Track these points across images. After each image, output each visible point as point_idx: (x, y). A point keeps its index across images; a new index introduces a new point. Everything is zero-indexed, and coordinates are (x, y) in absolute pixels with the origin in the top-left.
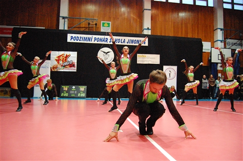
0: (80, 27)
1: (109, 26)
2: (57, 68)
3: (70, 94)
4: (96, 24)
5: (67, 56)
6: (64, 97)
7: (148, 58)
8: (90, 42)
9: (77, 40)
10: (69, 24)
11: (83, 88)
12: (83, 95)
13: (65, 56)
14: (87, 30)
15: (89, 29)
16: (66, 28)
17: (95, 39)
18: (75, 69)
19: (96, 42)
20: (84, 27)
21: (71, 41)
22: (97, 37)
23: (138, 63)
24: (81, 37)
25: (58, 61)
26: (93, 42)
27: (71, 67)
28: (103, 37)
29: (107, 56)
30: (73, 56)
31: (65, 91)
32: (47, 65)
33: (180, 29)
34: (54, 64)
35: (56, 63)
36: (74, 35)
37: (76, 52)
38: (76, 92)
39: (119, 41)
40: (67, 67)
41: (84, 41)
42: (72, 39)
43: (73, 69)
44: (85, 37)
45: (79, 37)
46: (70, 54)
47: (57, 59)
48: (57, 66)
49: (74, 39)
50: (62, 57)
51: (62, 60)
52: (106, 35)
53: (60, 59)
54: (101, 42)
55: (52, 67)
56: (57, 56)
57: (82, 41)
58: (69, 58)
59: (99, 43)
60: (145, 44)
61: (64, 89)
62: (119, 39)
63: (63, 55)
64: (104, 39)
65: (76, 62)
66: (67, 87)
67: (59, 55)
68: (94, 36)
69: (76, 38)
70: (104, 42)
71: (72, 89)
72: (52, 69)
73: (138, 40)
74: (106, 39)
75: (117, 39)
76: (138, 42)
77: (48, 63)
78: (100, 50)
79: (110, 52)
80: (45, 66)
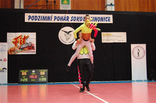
0: (38, 6)
1: (68, 4)
2: (14, 50)
3: (29, 79)
4: (55, 2)
5: (25, 38)
6: (23, 83)
7: (114, 36)
8: (50, 22)
9: (35, 20)
10: (25, 3)
11: (43, 72)
12: (45, 79)
13: (23, 37)
14: (46, 9)
15: (47, 8)
16: (22, 7)
17: (55, 18)
18: (34, 52)
19: (56, 21)
20: (42, 6)
21: (29, 21)
22: (57, 15)
23: (103, 42)
25: (15, 43)
26: (53, 21)
27: (29, 49)
28: (63, 15)
29: (68, 36)
30: (32, 38)
32: (4, 48)
33: (146, 4)
34: (11, 47)
35: (13, 45)
36: (32, 15)
37: (35, 33)
38: (36, 77)
39: (81, 20)
40: (25, 49)
41: (43, 20)
42: (30, 18)
43: (33, 52)
44: (44, 17)
45: (38, 17)
46: (29, 35)
47: (14, 41)
48: (14, 48)
49: (33, 19)
50: (19, 38)
51: (20, 42)
52: (67, 13)
53: (18, 41)
54: (62, 21)
55: (9, 50)
56: (14, 38)
57: (41, 20)
58: (27, 40)
59: (59, 22)
60: (109, 21)
61: (23, 74)
62: (81, 17)
63: (21, 37)
64: (65, 17)
65: (36, 44)
66: (26, 71)
67: (16, 37)
68: (54, 15)
69: (35, 17)
70: (65, 21)
71: (32, 74)
72: (9, 52)
73: (101, 17)
74: (67, 17)
75: (79, 17)
76: (102, 19)
77: (5, 46)
78: (61, 30)
79: (72, 31)
80: (2, 49)
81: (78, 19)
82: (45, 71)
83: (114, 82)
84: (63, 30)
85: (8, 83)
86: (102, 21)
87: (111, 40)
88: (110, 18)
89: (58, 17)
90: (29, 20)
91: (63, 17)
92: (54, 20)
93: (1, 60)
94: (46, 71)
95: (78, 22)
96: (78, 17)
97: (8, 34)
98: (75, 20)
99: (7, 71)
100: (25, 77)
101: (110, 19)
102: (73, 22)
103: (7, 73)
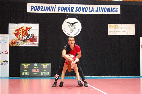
2: (16, 42)
3: (31, 73)
5: (27, 29)
6: (24, 77)
7: (121, 28)
8: (53, 12)
9: (38, 10)
11: (46, 66)
12: (47, 73)
13: (25, 29)
17: (59, 8)
18: (37, 44)
19: (60, 12)
21: (31, 12)
22: (61, 5)
23: (109, 34)
24: (42, 7)
25: (17, 34)
26: (56, 12)
27: (31, 41)
28: (67, 5)
29: (73, 27)
30: (34, 29)
31: (26, 69)
32: (5, 40)
34: (13, 38)
35: (15, 37)
36: (34, 5)
37: (38, 25)
38: (38, 70)
39: (86, 10)
40: (27, 41)
41: (46, 11)
42: (33, 9)
43: (35, 44)
44: (47, 7)
45: (41, 7)
46: (31, 27)
47: (16, 33)
48: (16, 40)
49: (35, 9)
50: (21, 30)
51: (21, 33)
52: (71, 4)
53: (20, 32)
54: (66, 11)
55: (10, 41)
56: (16, 29)
57: (44, 11)
58: (29, 32)
59: (63, 12)
60: (116, 12)
61: (25, 67)
62: (86, 8)
63: (23, 28)
64: (69, 7)
65: (38, 35)
66: (28, 64)
67: (18, 29)
68: (58, 5)
69: (37, 8)
70: (70, 11)
71: (34, 67)
72: (10, 44)
73: (108, 8)
74: (72, 7)
75: (85, 7)
76: (109, 10)
77: (6, 37)
78: (65, 21)
79: (76, 23)
80: (3, 40)
81: (83, 10)
82: (47, 64)
83: (121, 78)
84: (67, 21)
85: (9, 76)
86: (109, 12)
87: (118, 33)
88: (117, 8)
89: (62, 7)
90: (31, 10)
91: (67, 7)
92: (58, 11)
93: (2, 52)
94: (49, 64)
95: (83, 13)
96: (83, 7)
97: (10, 25)
98: (79, 10)
99: (8, 63)
100: (27, 70)
101: (117, 10)
102: (78, 12)
103: (8, 66)
